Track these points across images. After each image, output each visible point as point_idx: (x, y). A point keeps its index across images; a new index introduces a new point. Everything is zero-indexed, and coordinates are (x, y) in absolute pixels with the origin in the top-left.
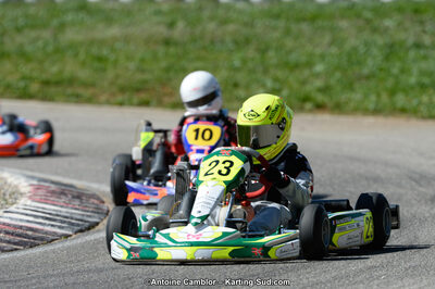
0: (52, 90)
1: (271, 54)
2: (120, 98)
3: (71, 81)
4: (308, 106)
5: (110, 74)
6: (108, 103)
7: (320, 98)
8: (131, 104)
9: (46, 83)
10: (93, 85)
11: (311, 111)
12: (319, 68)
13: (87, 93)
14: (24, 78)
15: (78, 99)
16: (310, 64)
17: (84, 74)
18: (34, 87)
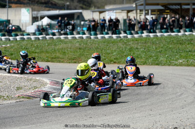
0: (54, 60)
1: (103, 51)
2: (69, 61)
3: (58, 58)
4: (112, 62)
5: (67, 56)
6: (67, 62)
7: (115, 61)
8: (72, 63)
9: (53, 58)
10: (63, 58)
11: (113, 64)
12: (115, 54)
13: (62, 60)
14: (47, 57)
15: (60, 62)
16: (112, 53)
17: (61, 56)
18: (50, 59)
